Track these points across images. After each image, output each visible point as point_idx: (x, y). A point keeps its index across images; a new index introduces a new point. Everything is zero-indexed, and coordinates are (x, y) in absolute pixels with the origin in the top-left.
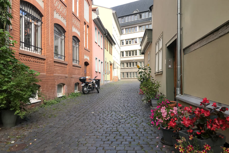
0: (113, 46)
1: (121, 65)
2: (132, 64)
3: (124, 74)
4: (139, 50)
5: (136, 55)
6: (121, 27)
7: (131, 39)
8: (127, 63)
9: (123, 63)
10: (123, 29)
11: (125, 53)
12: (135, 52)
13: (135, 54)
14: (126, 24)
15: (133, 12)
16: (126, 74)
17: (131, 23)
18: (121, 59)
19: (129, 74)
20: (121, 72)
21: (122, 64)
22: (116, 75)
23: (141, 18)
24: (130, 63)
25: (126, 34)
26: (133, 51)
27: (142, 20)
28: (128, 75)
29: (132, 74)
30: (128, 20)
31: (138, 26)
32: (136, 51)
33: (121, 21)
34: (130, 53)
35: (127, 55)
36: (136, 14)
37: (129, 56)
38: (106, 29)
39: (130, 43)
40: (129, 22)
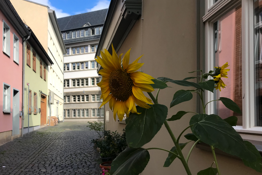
0: (49, 67)
1: (65, 99)
2: (81, 97)
3: (70, 111)
4: (91, 78)
5: (87, 84)
6: (65, 45)
7: (81, 62)
8: (74, 96)
9: (69, 96)
10: (68, 48)
11: (71, 82)
12: (85, 81)
13: (85, 83)
14: (73, 41)
15: (83, 26)
16: (73, 112)
17: (79, 40)
18: (64, 90)
19: (77, 112)
20: (65, 108)
21: (67, 98)
22: (54, 114)
23: (94, 34)
24: (79, 96)
25: (72, 55)
26: (82, 79)
27: (95, 36)
28: (75, 113)
29: (81, 112)
30: (75, 36)
31: (89, 45)
32: (87, 79)
33: (66, 37)
34: (78, 81)
35: (74, 85)
36: (86, 28)
37: (76, 86)
38: (29, 28)
39: (78, 68)
40: (77, 39)
